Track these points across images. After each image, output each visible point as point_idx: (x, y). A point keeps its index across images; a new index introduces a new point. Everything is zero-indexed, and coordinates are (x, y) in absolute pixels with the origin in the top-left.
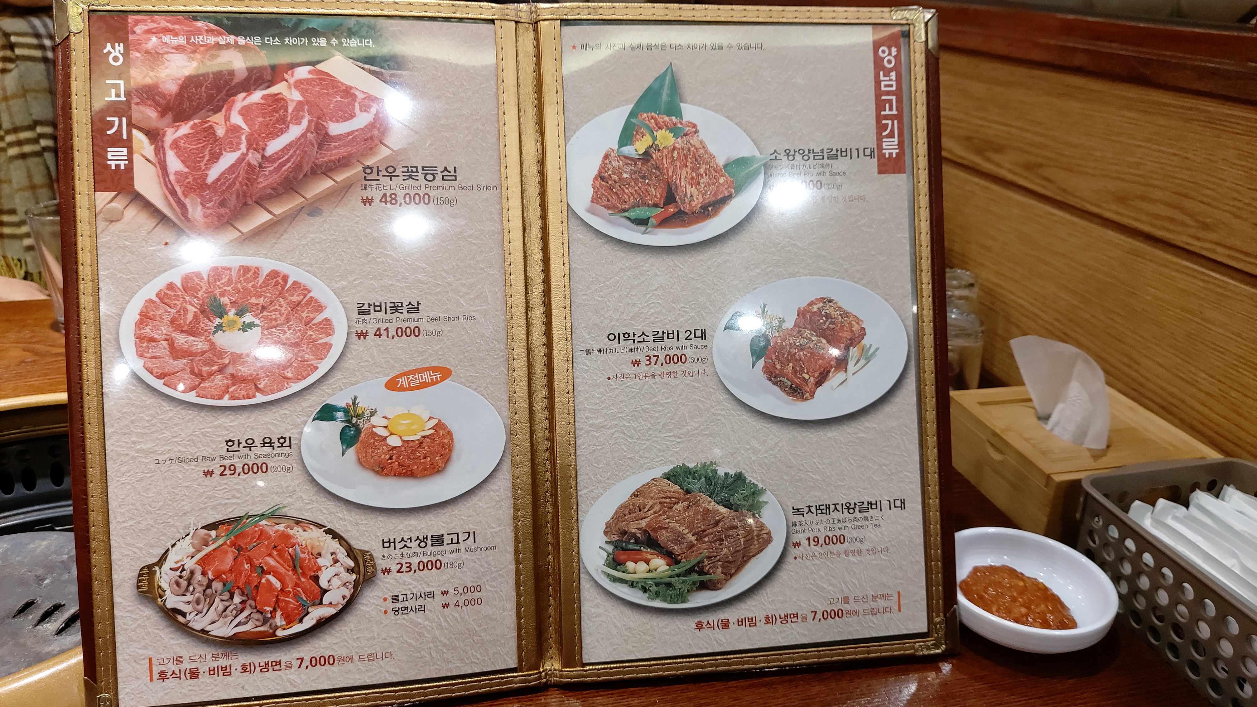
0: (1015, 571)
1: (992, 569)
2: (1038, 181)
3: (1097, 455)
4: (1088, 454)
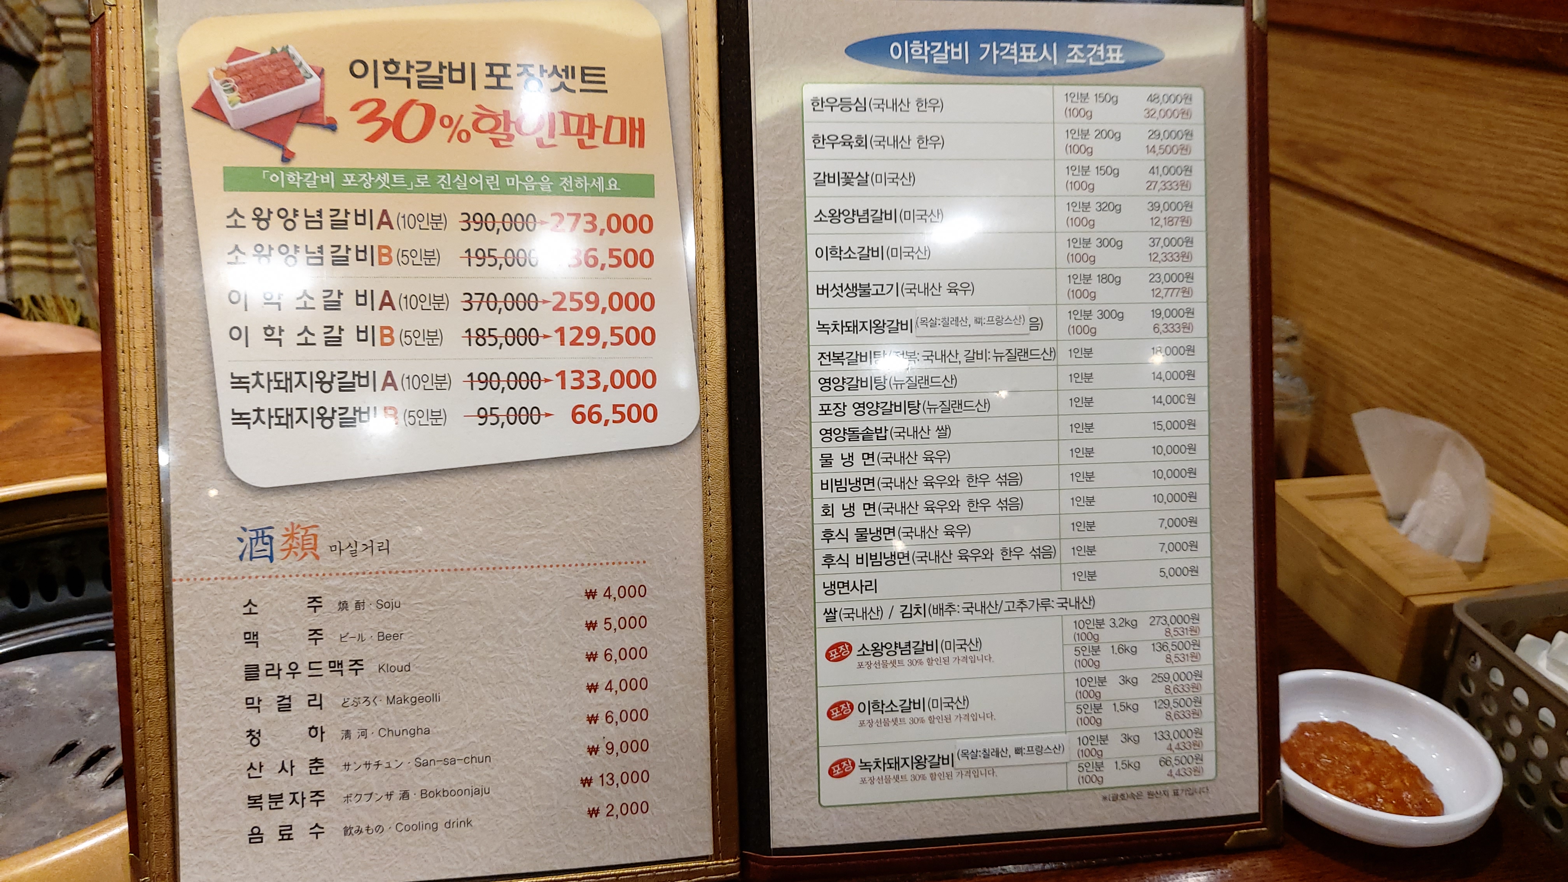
0: (1357, 730)
1: (1324, 727)
2: (1388, 199)
3: (1472, 571)
4: (1458, 569)
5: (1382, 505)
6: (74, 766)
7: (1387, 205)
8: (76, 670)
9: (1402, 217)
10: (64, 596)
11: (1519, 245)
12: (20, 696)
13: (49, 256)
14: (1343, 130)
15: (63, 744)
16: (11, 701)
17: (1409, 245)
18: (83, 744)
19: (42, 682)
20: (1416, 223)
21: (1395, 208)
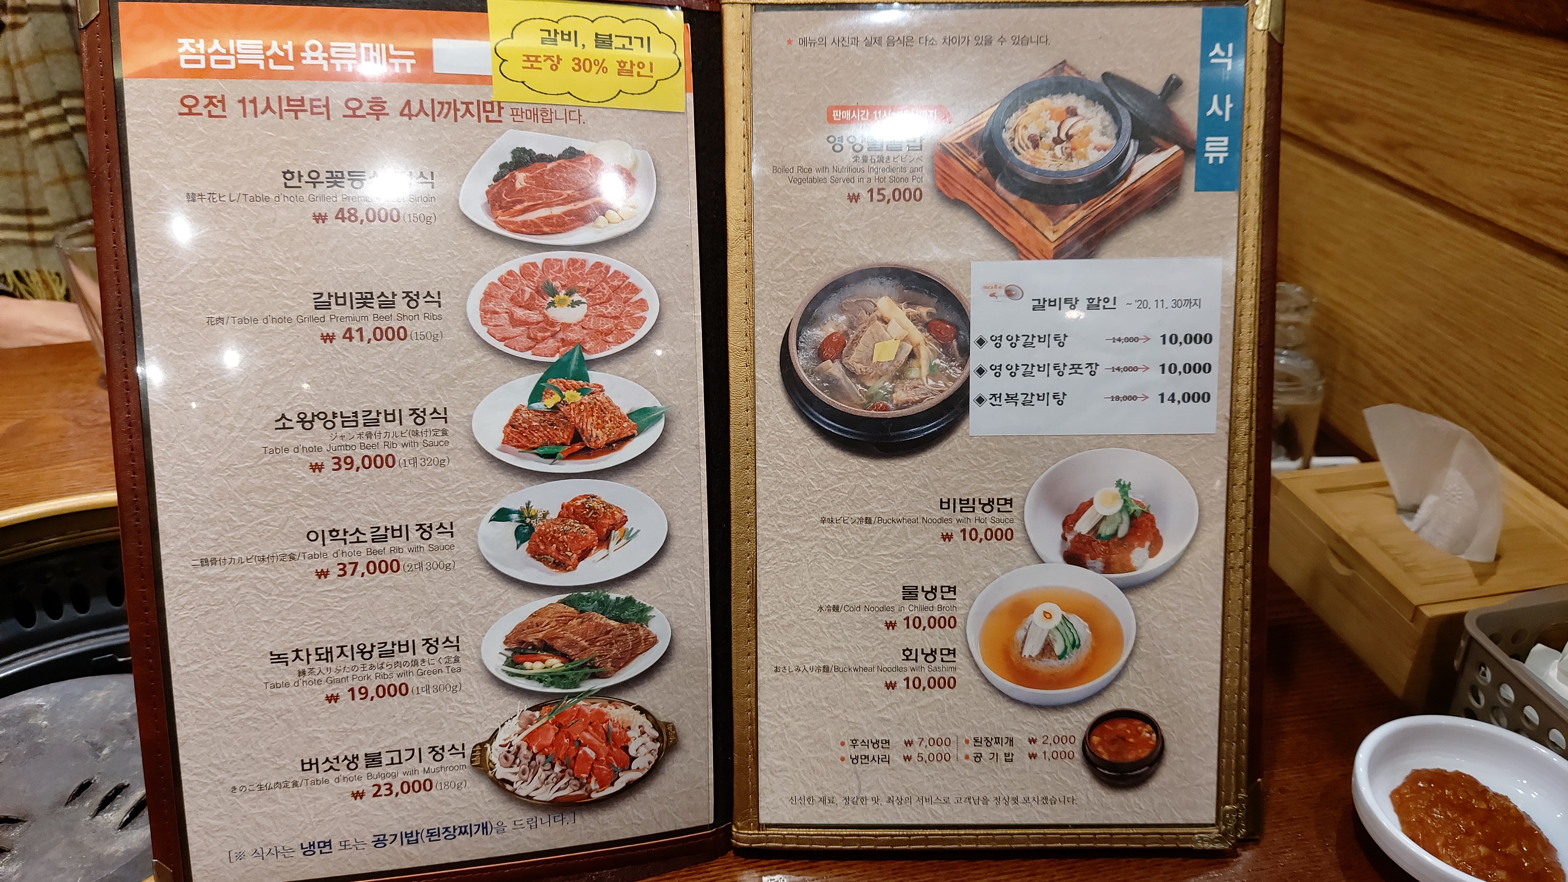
5: (1392, 497)
6: (90, 806)
7: (1404, 172)
8: (86, 699)
9: (1418, 185)
10: (70, 613)
11: (1539, 225)
12: (33, 731)
13: (31, 228)
14: (1358, 90)
15: (76, 785)
16: (23, 736)
17: (1426, 216)
18: (97, 782)
19: (53, 714)
20: (1433, 193)
21: (1411, 176)
